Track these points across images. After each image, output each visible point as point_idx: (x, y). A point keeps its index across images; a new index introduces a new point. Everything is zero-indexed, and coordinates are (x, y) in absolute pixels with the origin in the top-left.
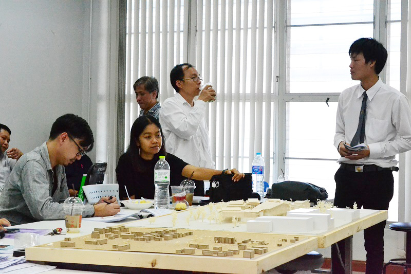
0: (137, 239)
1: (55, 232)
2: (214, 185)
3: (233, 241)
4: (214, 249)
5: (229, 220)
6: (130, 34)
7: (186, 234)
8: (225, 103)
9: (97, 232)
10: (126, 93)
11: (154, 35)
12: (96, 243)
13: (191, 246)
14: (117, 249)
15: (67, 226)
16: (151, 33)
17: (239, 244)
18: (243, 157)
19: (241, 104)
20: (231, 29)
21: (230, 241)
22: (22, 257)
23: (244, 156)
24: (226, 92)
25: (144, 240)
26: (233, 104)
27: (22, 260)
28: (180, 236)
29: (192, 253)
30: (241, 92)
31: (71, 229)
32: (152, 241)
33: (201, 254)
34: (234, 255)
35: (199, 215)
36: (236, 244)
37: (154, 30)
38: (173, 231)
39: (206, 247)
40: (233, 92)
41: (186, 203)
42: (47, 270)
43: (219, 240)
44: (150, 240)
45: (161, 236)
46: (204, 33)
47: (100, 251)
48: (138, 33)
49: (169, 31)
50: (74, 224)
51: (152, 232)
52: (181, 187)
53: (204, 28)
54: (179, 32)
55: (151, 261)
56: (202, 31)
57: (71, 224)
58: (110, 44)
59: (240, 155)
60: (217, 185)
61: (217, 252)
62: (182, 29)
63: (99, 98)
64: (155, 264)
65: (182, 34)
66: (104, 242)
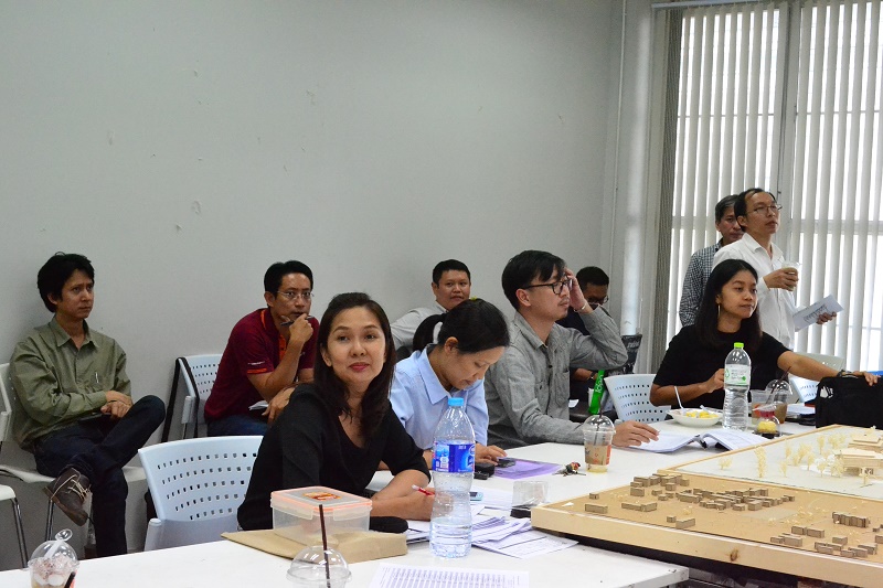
0: (704, 505)
1: (569, 470)
2: (824, 394)
3: (864, 523)
4: (835, 540)
5: (854, 472)
6: (684, 116)
7: (784, 500)
8: (843, 237)
9: (639, 485)
10: (674, 214)
11: (723, 119)
12: (640, 509)
13: (795, 530)
14: (674, 525)
15: (588, 460)
16: (719, 116)
17: (875, 530)
18: (870, 329)
19: (870, 238)
20: (857, 112)
21: (860, 523)
22: (526, 520)
23: (873, 326)
24: (844, 218)
25: (715, 507)
26: (856, 237)
27: (526, 525)
28: (773, 503)
29: (797, 545)
30: (871, 218)
31: (595, 467)
32: (729, 511)
33: (812, 548)
34: (869, 556)
35: (802, 456)
36: (869, 530)
37: (724, 112)
38: (763, 492)
39: (820, 534)
40: (857, 218)
41: (776, 422)
42: (564, 546)
43: (841, 519)
44: (725, 508)
45: (743, 501)
46: (809, 117)
47: (647, 526)
48: (698, 116)
49: (749, 114)
50: (599, 458)
51: (727, 493)
52: (767, 391)
53: (809, 110)
54: (766, 115)
55: (729, 551)
56: (806, 114)
57: (594, 457)
58: (649, 135)
59: (865, 324)
60: (829, 394)
61: (838, 547)
62: (771, 110)
63: (629, 221)
64: (736, 557)
65: (771, 119)
66: (653, 508)
